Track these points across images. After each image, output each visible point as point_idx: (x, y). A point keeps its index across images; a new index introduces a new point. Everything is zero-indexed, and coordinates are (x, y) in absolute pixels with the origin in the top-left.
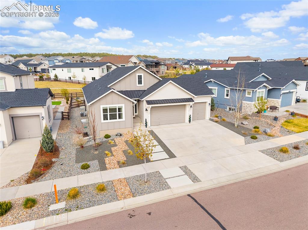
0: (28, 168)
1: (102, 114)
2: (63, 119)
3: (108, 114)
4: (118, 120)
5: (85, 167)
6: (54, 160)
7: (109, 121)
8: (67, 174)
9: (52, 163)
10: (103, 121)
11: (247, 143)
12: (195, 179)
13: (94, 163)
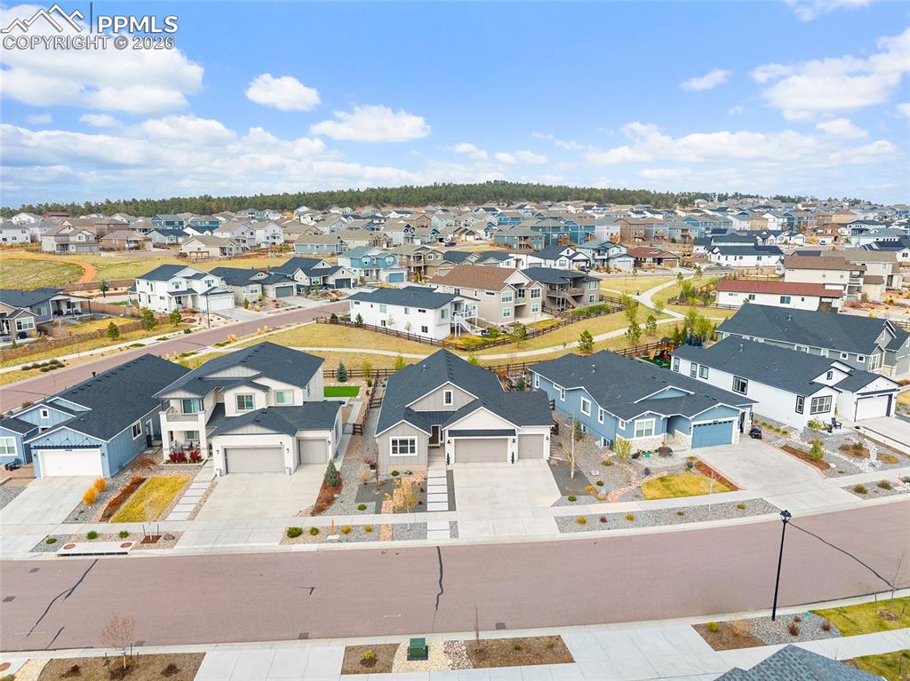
0: (312, 501)
1: (391, 446)
2: (354, 433)
3: (398, 446)
4: (409, 454)
5: (362, 508)
6: (336, 496)
7: (398, 455)
8: (345, 512)
9: (334, 499)
10: (391, 455)
11: (556, 504)
12: (454, 534)
13: (371, 505)
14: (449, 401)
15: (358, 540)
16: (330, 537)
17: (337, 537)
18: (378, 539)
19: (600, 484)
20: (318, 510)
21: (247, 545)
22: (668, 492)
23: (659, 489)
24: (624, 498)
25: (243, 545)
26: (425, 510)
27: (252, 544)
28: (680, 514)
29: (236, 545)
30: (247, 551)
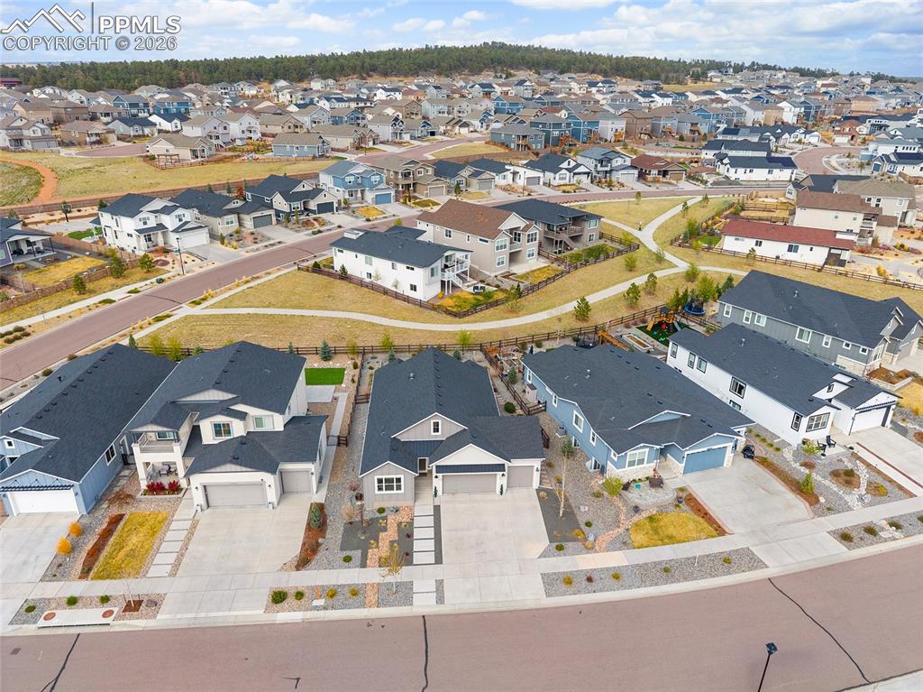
0: (295, 549)
1: (376, 484)
2: (339, 444)
3: (384, 484)
4: (395, 491)
5: (348, 559)
6: (320, 540)
7: (384, 492)
8: (330, 565)
9: (318, 545)
10: (377, 492)
11: (543, 555)
12: (440, 600)
13: (357, 554)
14: (436, 430)
15: (344, 606)
16: (315, 603)
17: (321, 602)
18: (363, 605)
19: (588, 524)
20: (303, 563)
21: (232, 613)
22: (656, 537)
23: (647, 533)
24: (612, 547)
25: (226, 613)
26: (410, 563)
27: (236, 613)
28: (666, 570)
29: (220, 614)
30: (230, 622)
